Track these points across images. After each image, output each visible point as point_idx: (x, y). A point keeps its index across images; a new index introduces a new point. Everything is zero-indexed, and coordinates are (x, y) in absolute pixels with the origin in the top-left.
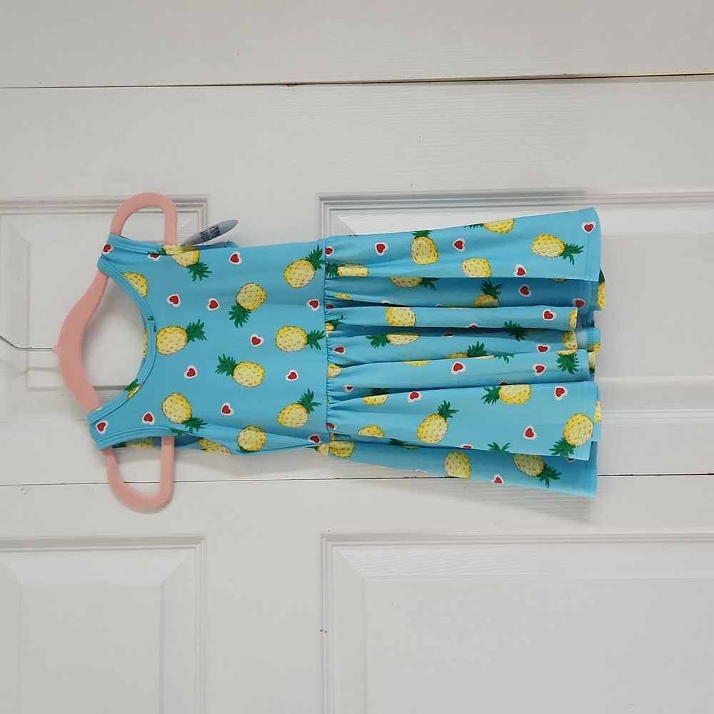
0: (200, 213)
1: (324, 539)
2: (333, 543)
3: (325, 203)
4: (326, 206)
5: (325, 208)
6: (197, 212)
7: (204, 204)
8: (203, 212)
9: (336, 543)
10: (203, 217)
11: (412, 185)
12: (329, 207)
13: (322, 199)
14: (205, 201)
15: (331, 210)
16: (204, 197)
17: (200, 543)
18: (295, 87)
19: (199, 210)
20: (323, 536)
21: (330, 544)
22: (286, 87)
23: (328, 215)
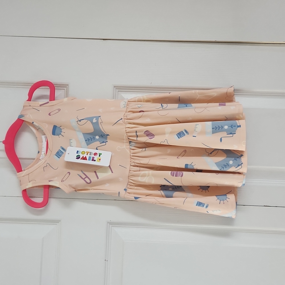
0: (65, 90)
1: (108, 224)
2: (112, 226)
3: (116, 88)
4: (116, 89)
5: (116, 90)
6: (64, 89)
7: (67, 86)
8: (67, 90)
9: (113, 226)
10: (66, 92)
11: (151, 83)
12: (117, 90)
13: (115, 87)
14: (68, 85)
15: (118, 91)
16: (67, 84)
17: (59, 222)
18: (106, 40)
19: (65, 88)
20: (108, 223)
21: (111, 226)
22: (103, 40)
23: (117, 93)
